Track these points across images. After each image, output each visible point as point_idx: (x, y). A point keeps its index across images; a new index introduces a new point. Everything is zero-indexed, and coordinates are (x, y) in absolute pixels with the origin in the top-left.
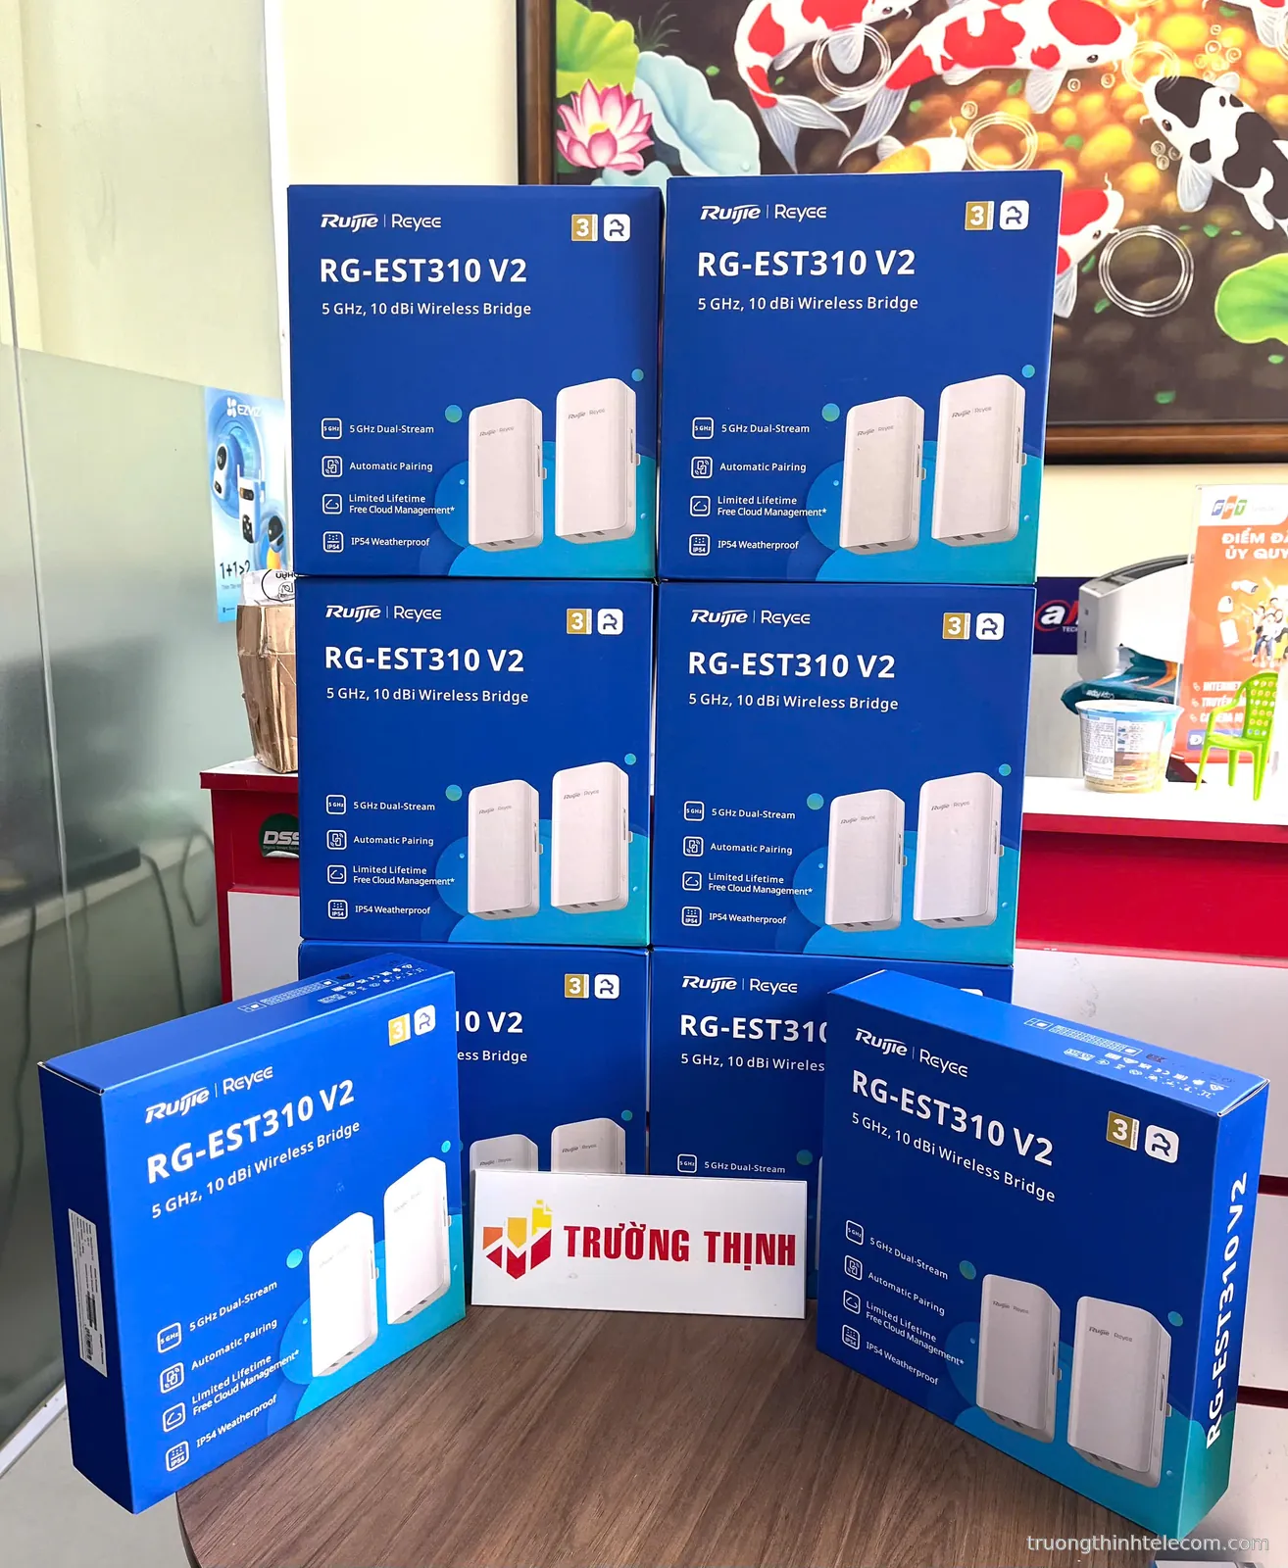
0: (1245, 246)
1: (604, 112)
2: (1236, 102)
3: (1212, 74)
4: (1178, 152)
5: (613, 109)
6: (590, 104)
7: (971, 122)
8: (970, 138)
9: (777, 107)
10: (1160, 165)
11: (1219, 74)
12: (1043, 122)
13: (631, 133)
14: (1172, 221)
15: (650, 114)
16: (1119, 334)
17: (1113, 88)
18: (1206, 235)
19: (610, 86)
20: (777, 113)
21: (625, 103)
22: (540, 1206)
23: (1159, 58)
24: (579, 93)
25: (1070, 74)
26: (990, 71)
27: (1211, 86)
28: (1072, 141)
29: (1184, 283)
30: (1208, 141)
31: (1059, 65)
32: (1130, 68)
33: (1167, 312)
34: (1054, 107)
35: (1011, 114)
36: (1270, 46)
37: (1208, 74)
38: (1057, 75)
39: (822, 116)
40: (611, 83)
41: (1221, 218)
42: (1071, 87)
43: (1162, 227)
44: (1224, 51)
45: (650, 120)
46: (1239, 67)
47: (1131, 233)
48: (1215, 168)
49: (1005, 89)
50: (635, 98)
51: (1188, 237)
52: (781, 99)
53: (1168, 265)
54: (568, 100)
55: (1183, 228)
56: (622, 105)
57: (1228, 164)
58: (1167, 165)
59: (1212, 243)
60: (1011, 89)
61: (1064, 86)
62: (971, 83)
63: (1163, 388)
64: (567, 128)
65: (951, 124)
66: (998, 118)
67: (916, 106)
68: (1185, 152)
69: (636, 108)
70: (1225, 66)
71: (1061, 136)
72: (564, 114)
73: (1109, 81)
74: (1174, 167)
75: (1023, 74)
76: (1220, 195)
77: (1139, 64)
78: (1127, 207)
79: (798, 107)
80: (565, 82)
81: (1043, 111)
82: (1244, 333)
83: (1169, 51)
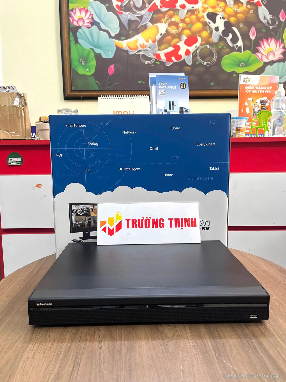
0: (227, 50)
1: (81, 14)
2: (224, 18)
3: (218, 12)
4: (212, 29)
5: (83, 13)
6: (78, 12)
7: (167, 20)
8: (167, 24)
9: (123, 14)
10: (208, 32)
11: (220, 12)
12: (183, 21)
13: (88, 19)
14: (212, 44)
15: (92, 14)
16: (202, 69)
17: (198, 14)
18: (219, 48)
19: (82, 8)
20: (123, 15)
21: (86, 12)
22: (118, 214)
23: (207, 8)
24: (75, 9)
25: (188, 11)
26: (171, 9)
27: (218, 15)
28: (190, 26)
29: (215, 58)
30: (218, 27)
31: (185, 9)
32: (201, 10)
33: (212, 65)
34: (185, 18)
35: (175, 19)
36: (230, 7)
37: (217, 12)
38: (185, 11)
39: (133, 17)
40: (83, 7)
41: (222, 44)
42: (189, 14)
43: (210, 45)
44: (220, 7)
45: (92, 16)
46: (224, 11)
47: (203, 47)
48: (220, 32)
49: (174, 13)
50: (89, 10)
51: (215, 48)
52: (124, 12)
53: (211, 54)
54: (72, 10)
55: (214, 46)
56: (85, 12)
57: (223, 32)
58: (210, 32)
59: (220, 50)
60: (176, 13)
61: (187, 13)
62: (167, 11)
63: (211, 82)
64: (72, 16)
65: (163, 20)
66: (173, 19)
67: (155, 16)
68: (214, 29)
69: (89, 13)
70: (221, 10)
71: (187, 24)
72: (71, 14)
73: (197, 13)
74: (211, 32)
75: (178, 10)
76: (221, 39)
77: (203, 9)
78: (202, 41)
79: (128, 14)
80: (71, 6)
81: (183, 19)
82: (228, 70)
83: (209, 6)
